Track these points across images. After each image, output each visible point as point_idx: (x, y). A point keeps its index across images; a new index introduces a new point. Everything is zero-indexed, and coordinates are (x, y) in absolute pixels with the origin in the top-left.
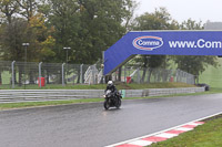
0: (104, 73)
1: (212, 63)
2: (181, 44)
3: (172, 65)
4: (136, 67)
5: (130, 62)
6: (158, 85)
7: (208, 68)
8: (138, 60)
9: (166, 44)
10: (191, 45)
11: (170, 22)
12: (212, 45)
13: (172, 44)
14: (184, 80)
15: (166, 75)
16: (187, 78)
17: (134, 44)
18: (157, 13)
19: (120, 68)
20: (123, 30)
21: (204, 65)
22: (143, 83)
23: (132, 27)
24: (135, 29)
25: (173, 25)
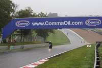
0: (3, 38)
1: (52, 32)
2: (38, 24)
3: (34, 34)
4: (17, 35)
5: (15, 33)
6: (28, 43)
7: (51, 35)
8: (18, 32)
9: (31, 24)
10: (42, 24)
11: (33, 14)
12: (52, 24)
13: (34, 24)
14: (40, 40)
15: (31, 38)
16: (41, 39)
17: (16, 24)
18: (26, 10)
19: (10, 36)
20: (11, 18)
21: (49, 33)
22: (21, 43)
23: (15, 16)
24: (16, 17)
25: (34, 15)
